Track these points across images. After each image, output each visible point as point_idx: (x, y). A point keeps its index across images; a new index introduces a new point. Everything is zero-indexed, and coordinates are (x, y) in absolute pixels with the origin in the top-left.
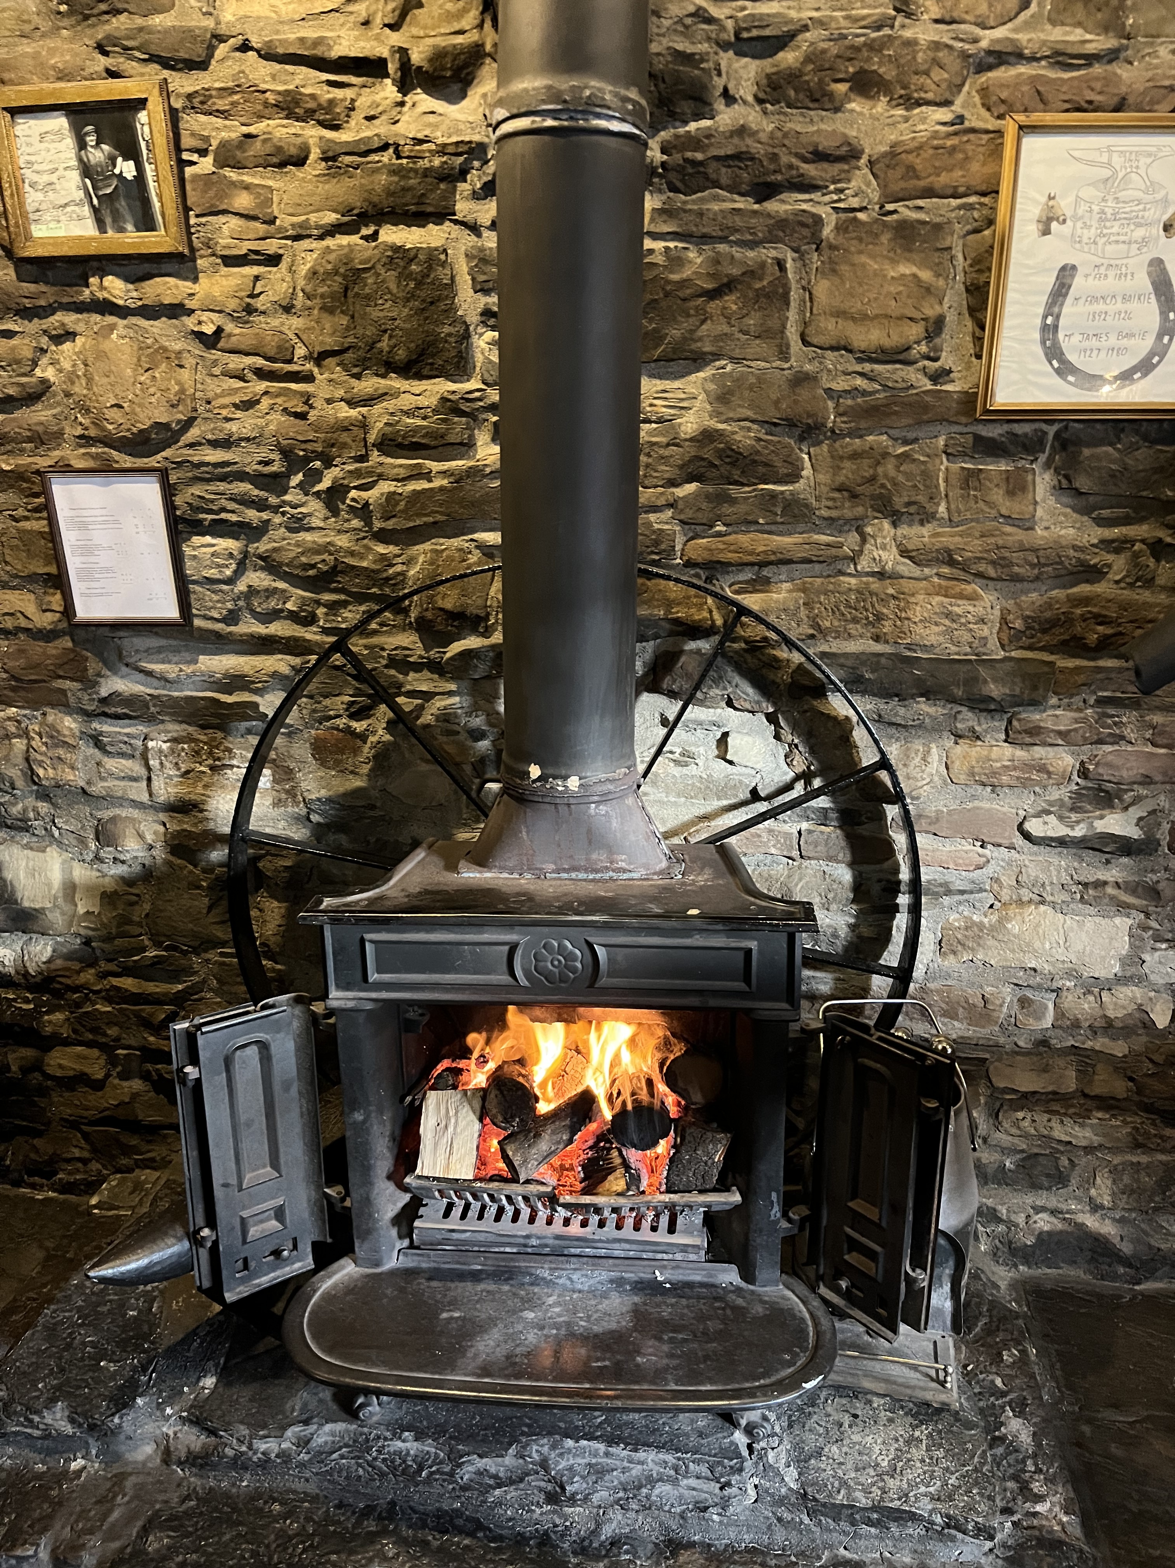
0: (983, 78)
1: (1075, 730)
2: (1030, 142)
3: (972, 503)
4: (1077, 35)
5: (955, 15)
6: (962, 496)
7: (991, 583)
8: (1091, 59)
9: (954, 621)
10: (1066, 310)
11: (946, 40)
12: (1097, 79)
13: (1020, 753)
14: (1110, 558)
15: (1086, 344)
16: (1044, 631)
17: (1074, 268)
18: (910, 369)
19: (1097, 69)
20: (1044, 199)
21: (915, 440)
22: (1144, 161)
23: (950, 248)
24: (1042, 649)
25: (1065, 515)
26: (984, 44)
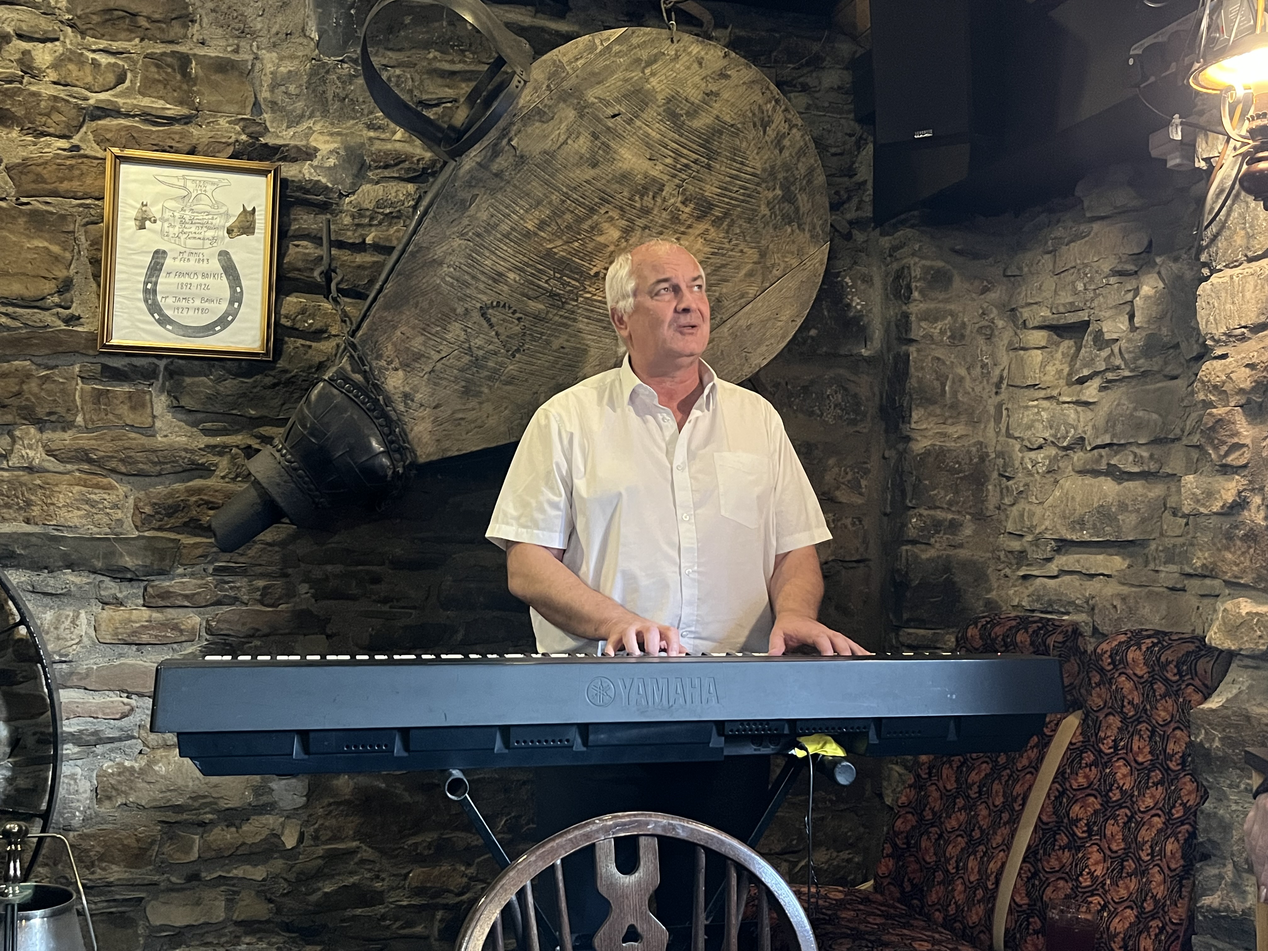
0: (94, 124)
1: (198, 593)
2: (124, 168)
3: (103, 415)
4: (160, 104)
5: (69, 80)
6: (95, 410)
7: (124, 478)
8: (172, 120)
9: (93, 507)
10: (160, 280)
11: (62, 95)
12: (176, 133)
13: (156, 615)
14: (216, 459)
15: (178, 304)
16: (170, 516)
17: (164, 252)
18: (47, 313)
19: (177, 127)
20: (139, 206)
21: (56, 367)
22: (209, 188)
23: (74, 232)
24: (170, 530)
25: (180, 427)
26: (92, 102)
